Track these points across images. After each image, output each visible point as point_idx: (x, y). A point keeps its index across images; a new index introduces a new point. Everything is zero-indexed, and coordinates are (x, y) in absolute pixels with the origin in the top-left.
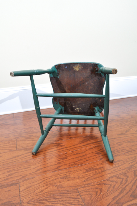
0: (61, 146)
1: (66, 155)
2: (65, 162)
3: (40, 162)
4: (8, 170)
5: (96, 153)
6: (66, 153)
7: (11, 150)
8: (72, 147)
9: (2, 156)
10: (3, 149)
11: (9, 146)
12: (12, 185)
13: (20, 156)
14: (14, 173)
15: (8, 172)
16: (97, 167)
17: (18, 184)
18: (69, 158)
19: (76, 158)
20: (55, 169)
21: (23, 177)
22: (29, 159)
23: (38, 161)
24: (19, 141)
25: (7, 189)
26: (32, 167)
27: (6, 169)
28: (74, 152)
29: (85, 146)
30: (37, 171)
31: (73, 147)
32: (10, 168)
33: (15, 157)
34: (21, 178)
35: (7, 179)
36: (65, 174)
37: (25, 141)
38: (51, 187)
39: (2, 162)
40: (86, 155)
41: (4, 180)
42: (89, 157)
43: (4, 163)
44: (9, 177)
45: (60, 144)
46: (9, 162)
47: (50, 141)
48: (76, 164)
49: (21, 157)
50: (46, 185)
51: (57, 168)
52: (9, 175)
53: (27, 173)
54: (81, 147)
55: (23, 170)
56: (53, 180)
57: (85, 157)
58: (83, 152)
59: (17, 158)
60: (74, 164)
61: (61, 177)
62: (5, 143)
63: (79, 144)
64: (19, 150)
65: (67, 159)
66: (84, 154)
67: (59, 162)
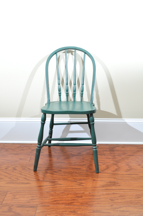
0: (82, 186)
1: (83, 194)
2: (79, 200)
3: (59, 195)
5: (110, 199)
6: (84, 193)
9: (30, 183)
12: (32, 207)
14: (35, 199)
17: (36, 207)
18: (84, 197)
19: (90, 199)
20: (69, 203)
23: (57, 194)
24: (48, 173)
26: (52, 197)
27: (30, 194)
28: (91, 194)
29: (103, 191)
32: (34, 194)
34: (39, 204)
36: (75, 210)
37: (53, 174)
39: (29, 188)
42: (101, 201)
43: (30, 189)
45: (82, 183)
46: (34, 189)
47: (74, 179)
48: (87, 204)
49: (45, 187)
50: (56, 213)
51: (70, 203)
52: (32, 199)
53: (46, 201)
54: (100, 191)
55: (43, 198)
57: (98, 200)
58: (99, 196)
59: (41, 188)
60: (86, 204)
61: (70, 210)
63: (99, 187)
64: (46, 181)
65: (82, 198)
67: (74, 199)
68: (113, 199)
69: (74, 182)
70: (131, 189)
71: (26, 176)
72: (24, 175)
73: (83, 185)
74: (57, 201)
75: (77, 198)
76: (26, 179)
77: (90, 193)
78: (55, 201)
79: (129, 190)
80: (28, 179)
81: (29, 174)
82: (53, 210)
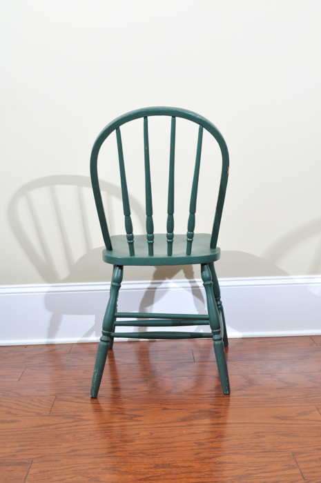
0: (137, 421)
1: (136, 436)
2: (125, 446)
4: (21, 443)
5: (195, 443)
6: (138, 434)
7: (39, 414)
8: (155, 426)
10: (24, 411)
11: (39, 406)
12: (19, 464)
13: (52, 425)
14: (29, 449)
15: (21, 446)
16: (179, 465)
17: (28, 464)
18: (137, 442)
19: (152, 444)
20: (102, 454)
21: (41, 457)
22: (64, 432)
23: (79, 439)
24: (60, 400)
25: (10, 468)
26: (65, 445)
27: (18, 441)
28: (155, 434)
29: (183, 428)
30: (69, 452)
31: (159, 425)
32: (26, 441)
33: (41, 426)
34: (37, 458)
35: (14, 456)
36: (115, 465)
37: (72, 402)
38: (80, 477)
39: (17, 430)
40: (173, 442)
41: (9, 456)
42: (175, 447)
43: (19, 432)
44: (19, 453)
45: (136, 416)
46: (28, 432)
48: (143, 453)
49: (52, 427)
50: (73, 473)
51: (106, 454)
52: (21, 450)
53: (51, 452)
54: (175, 428)
55: (47, 447)
56: (89, 469)
57: (169, 445)
59: (43, 428)
61: (105, 466)
62: (32, 401)
63: (173, 422)
64: (54, 416)
65: (133, 443)
66: (169, 441)
67: (115, 445)
68: (203, 441)
69: (118, 414)
70: (245, 421)
71: (11, 408)
72: (7, 407)
73: (139, 419)
74: (78, 450)
75: (121, 444)
76: (10, 413)
77: (152, 434)
78: (73, 451)
79: (241, 423)
80: (13, 414)
81: (17, 404)
82: (66, 467)
